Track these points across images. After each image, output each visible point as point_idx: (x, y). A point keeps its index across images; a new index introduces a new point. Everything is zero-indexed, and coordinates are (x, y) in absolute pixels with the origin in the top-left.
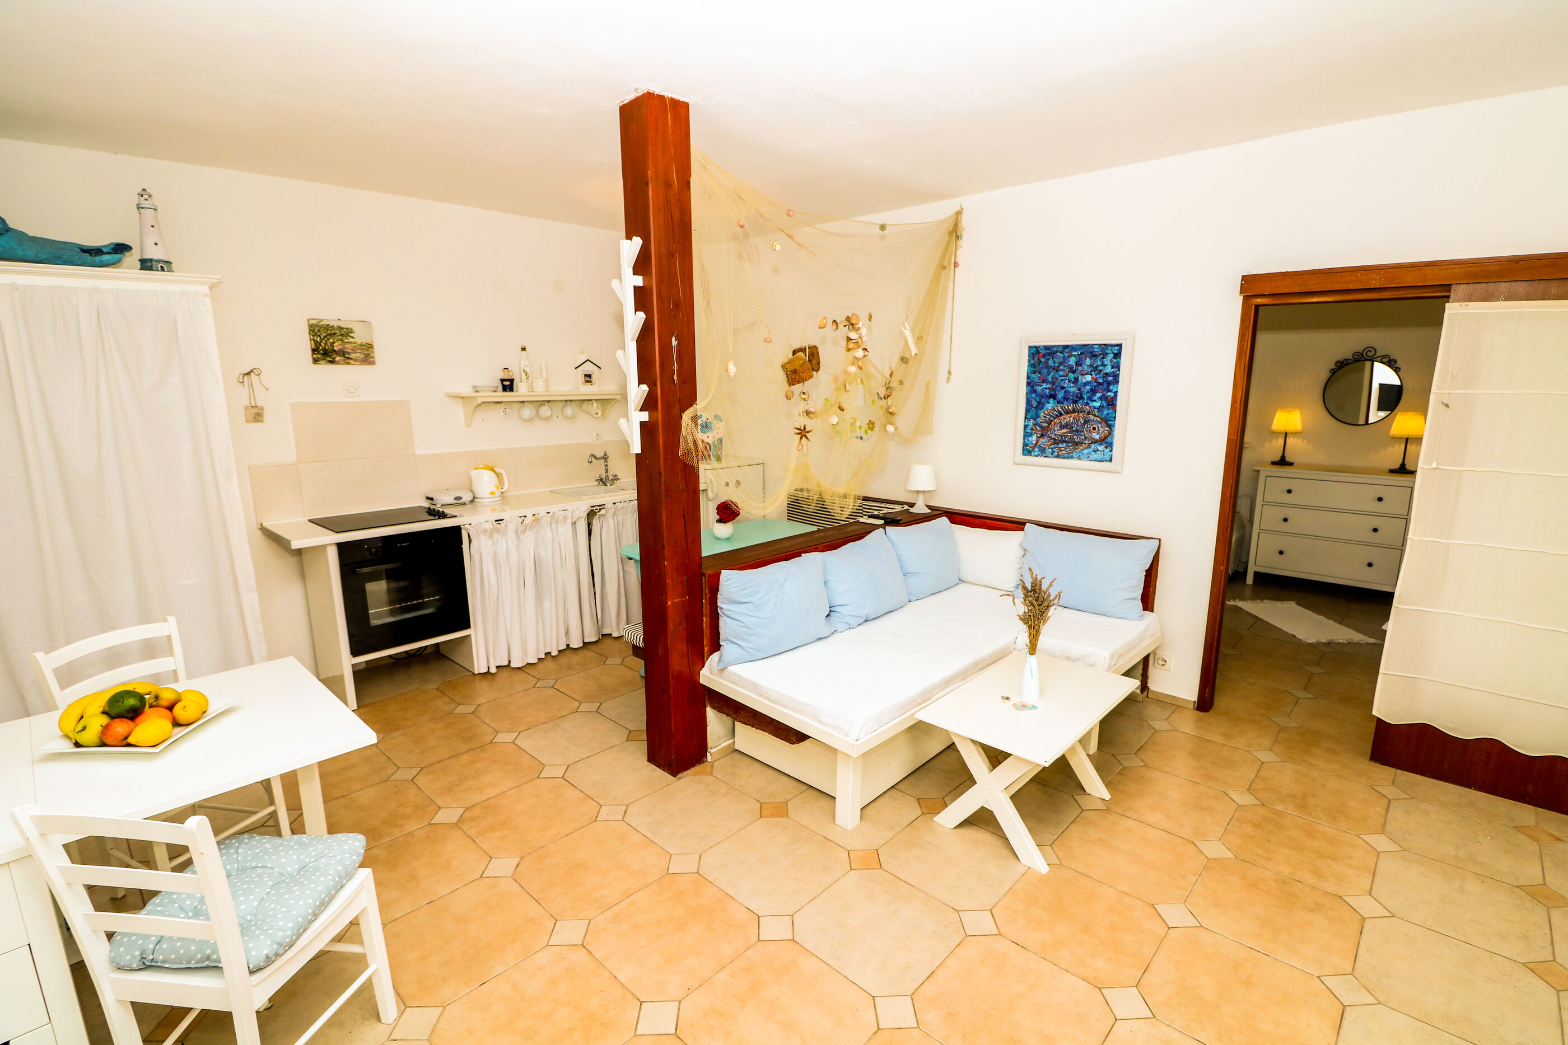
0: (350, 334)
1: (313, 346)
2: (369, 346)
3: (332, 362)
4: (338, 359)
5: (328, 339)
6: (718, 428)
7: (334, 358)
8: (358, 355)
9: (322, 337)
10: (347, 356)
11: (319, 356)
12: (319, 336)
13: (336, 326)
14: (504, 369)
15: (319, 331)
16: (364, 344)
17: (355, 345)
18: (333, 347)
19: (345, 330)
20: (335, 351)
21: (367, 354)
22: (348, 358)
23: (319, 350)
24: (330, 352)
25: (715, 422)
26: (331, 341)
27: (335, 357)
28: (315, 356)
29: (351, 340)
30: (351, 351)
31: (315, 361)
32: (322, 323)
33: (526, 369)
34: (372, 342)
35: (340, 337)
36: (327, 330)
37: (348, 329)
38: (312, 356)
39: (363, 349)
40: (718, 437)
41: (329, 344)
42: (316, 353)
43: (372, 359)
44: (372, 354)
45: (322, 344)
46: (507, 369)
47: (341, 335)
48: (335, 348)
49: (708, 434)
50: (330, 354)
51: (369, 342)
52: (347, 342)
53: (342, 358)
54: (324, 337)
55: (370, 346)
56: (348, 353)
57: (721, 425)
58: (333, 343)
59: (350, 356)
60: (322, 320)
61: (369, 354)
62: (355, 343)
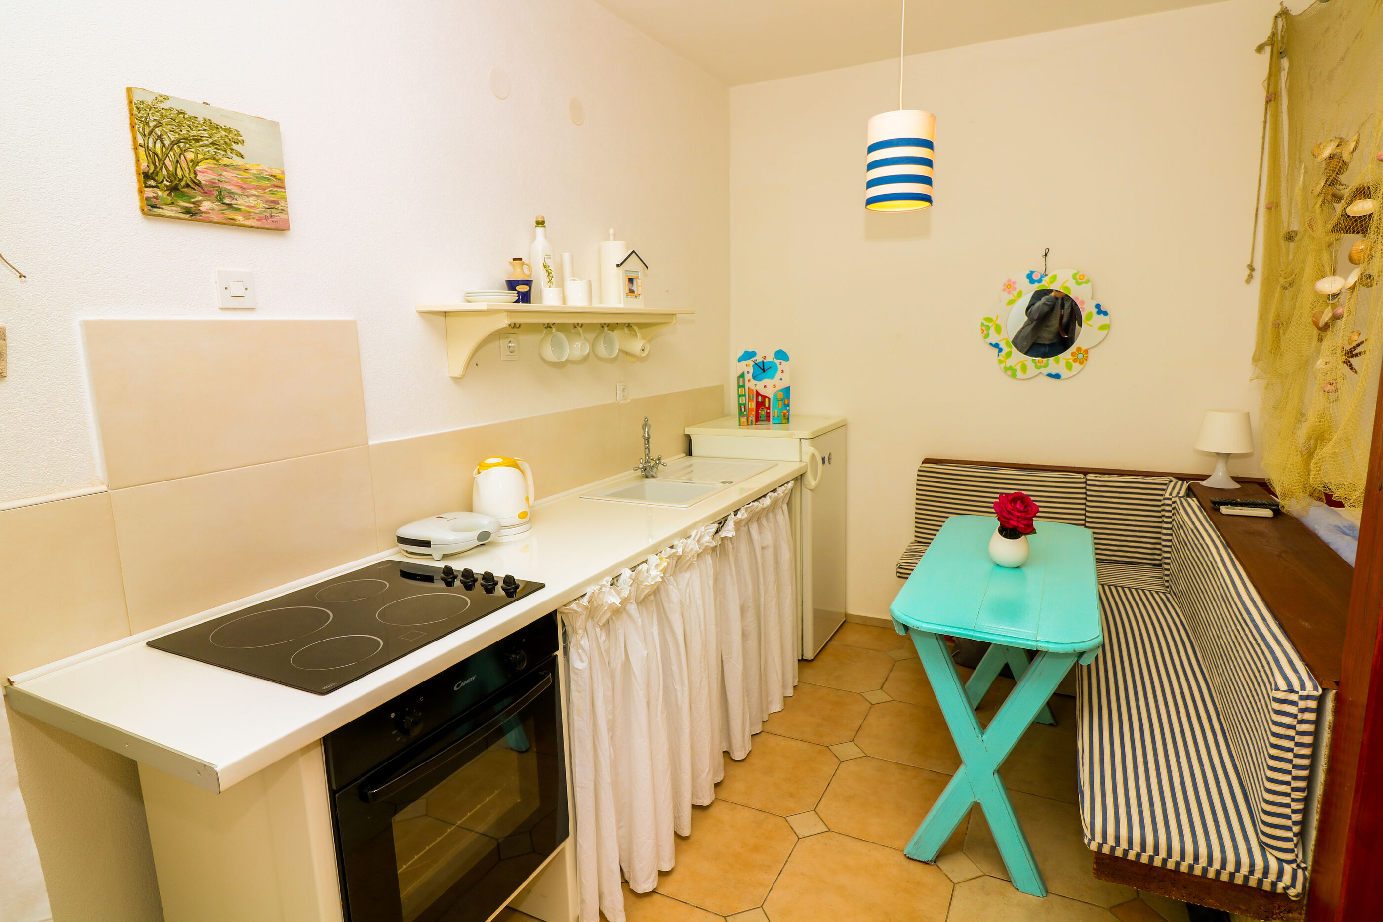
0: (234, 146)
1: (144, 164)
2: (276, 182)
3: (192, 214)
4: (206, 206)
5: (183, 151)
6: (783, 372)
7: (197, 204)
8: (253, 201)
9: (167, 143)
10: (227, 201)
11: (160, 193)
12: (160, 138)
13: (200, 120)
14: (514, 259)
15: (159, 125)
16: (265, 174)
17: (247, 175)
18: (195, 173)
19: (223, 133)
20: (198, 184)
21: (273, 202)
22: (230, 206)
23: (160, 179)
24: (187, 186)
25: (777, 361)
26: (190, 155)
27: (200, 201)
28: (149, 192)
29: (237, 161)
30: (239, 192)
31: (150, 207)
32: (166, 105)
33: (548, 262)
34: (283, 173)
35: (212, 150)
36: (180, 125)
37: (229, 130)
38: (141, 192)
39: (264, 189)
40: (782, 385)
41: (184, 165)
42: (152, 183)
43: (282, 216)
44: (282, 203)
45: (167, 162)
46: (520, 259)
47: (213, 144)
48: (200, 177)
49: (766, 381)
50: (185, 189)
51: (276, 172)
52: (225, 165)
53: (216, 206)
54: (173, 143)
55: (278, 183)
56: (231, 194)
57: (785, 365)
58: (195, 163)
59: (234, 202)
60: (166, 98)
61: (276, 203)
62: (246, 170)
